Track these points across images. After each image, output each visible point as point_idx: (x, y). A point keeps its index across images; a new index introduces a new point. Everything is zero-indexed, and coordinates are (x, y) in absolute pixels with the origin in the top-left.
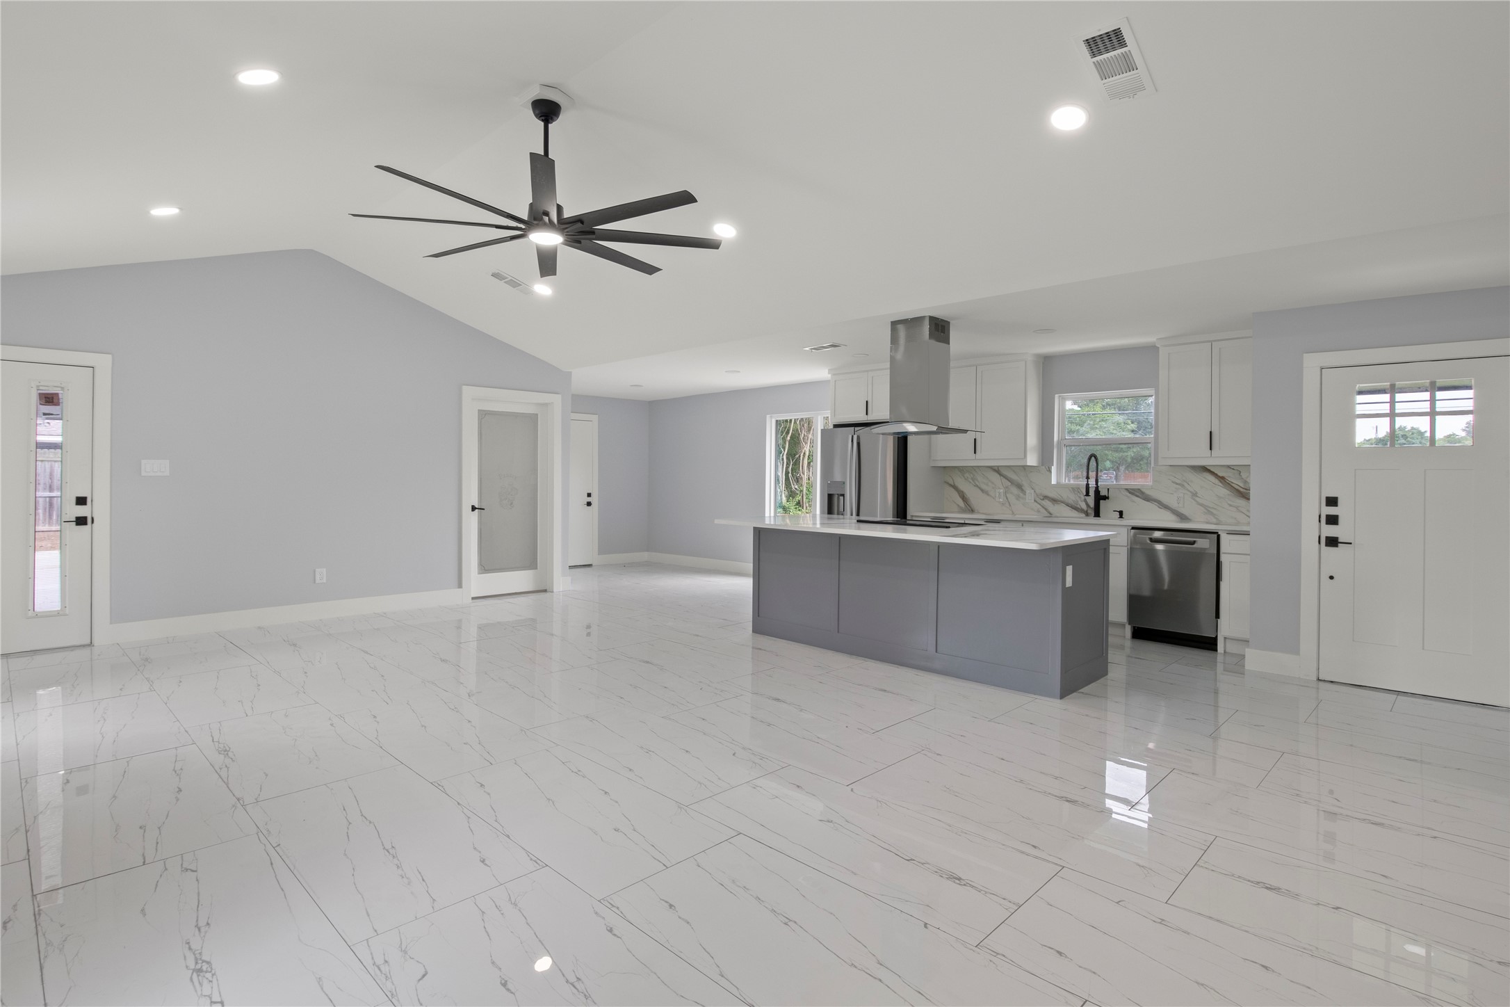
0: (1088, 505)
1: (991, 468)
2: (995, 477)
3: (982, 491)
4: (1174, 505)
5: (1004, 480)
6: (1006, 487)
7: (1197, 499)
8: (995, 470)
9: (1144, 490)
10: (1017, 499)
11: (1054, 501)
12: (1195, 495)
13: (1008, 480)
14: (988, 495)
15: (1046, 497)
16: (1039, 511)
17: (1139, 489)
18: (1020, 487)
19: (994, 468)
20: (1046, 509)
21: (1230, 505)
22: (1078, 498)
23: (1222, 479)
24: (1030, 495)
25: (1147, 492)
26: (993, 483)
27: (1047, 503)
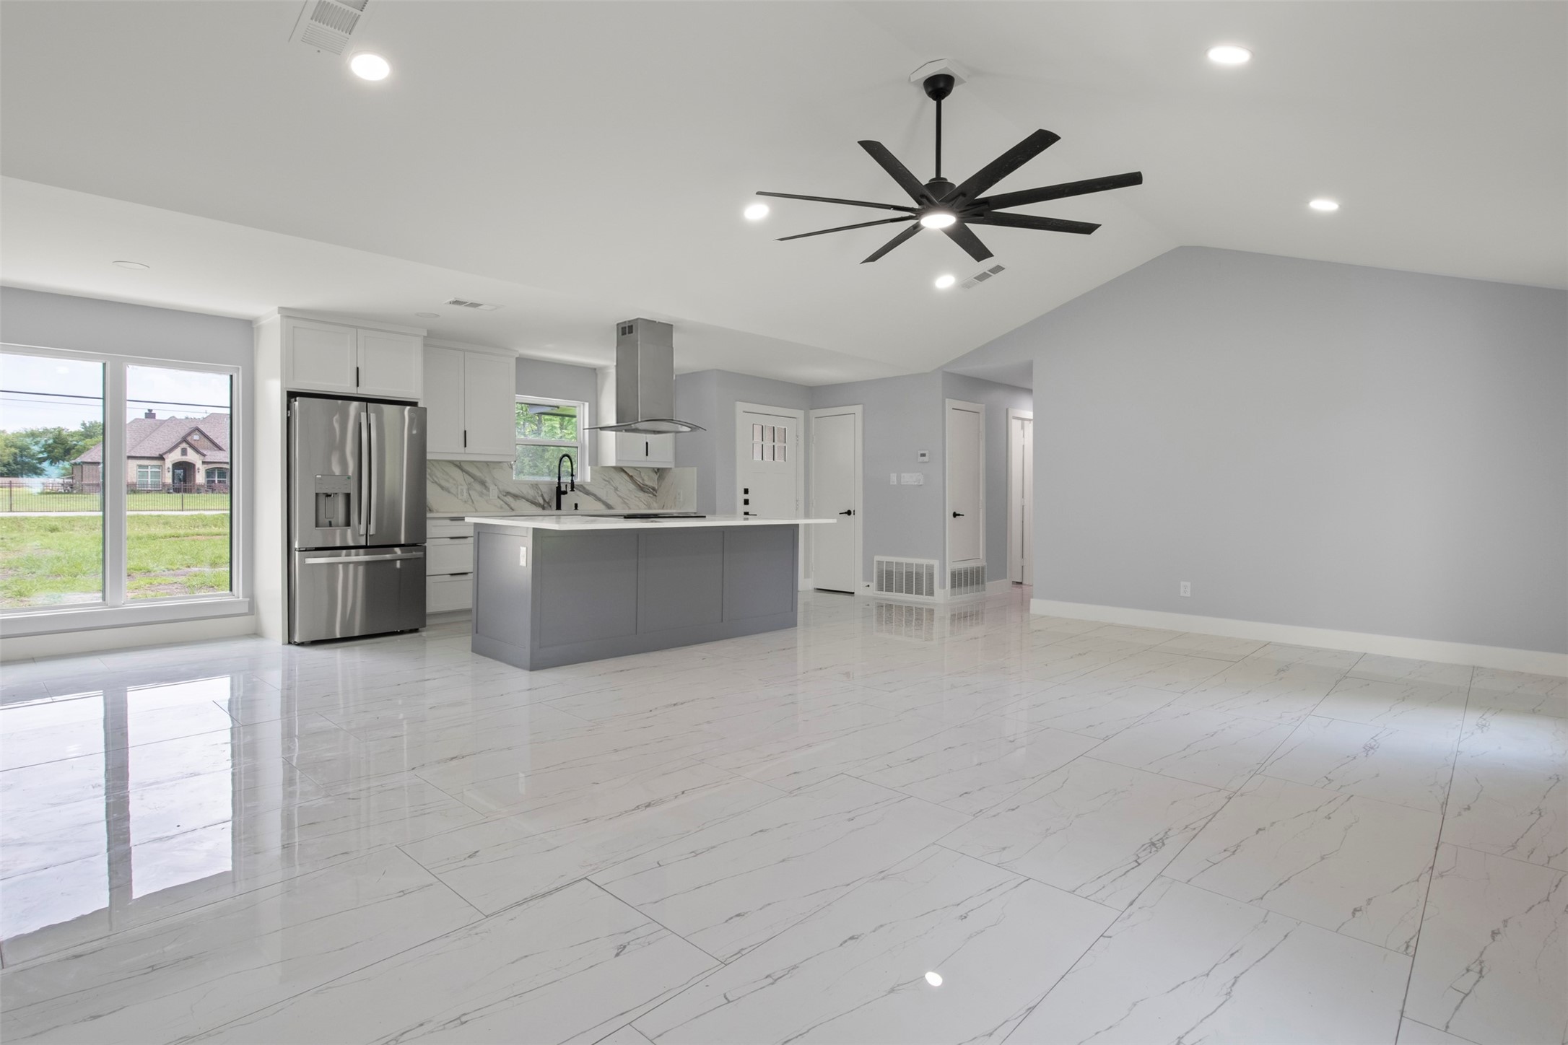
0: (544, 500)
1: (452, 462)
2: (457, 474)
3: (442, 488)
4: (604, 498)
5: (467, 477)
6: (470, 484)
7: (618, 492)
8: (456, 466)
9: (585, 486)
10: (481, 496)
11: (516, 497)
12: (616, 489)
13: (470, 475)
14: (449, 492)
15: (508, 494)
16: (501, 508)
17: (582, 485)
18: (483, 483)
19: (458, 463)
20: (508, 505)
21: (636, 497)
22: (536, 494)
23: (631, 477)
24: (494, 491)
25: (587, 487)
26: (454, 479)
27: (509, 499)
